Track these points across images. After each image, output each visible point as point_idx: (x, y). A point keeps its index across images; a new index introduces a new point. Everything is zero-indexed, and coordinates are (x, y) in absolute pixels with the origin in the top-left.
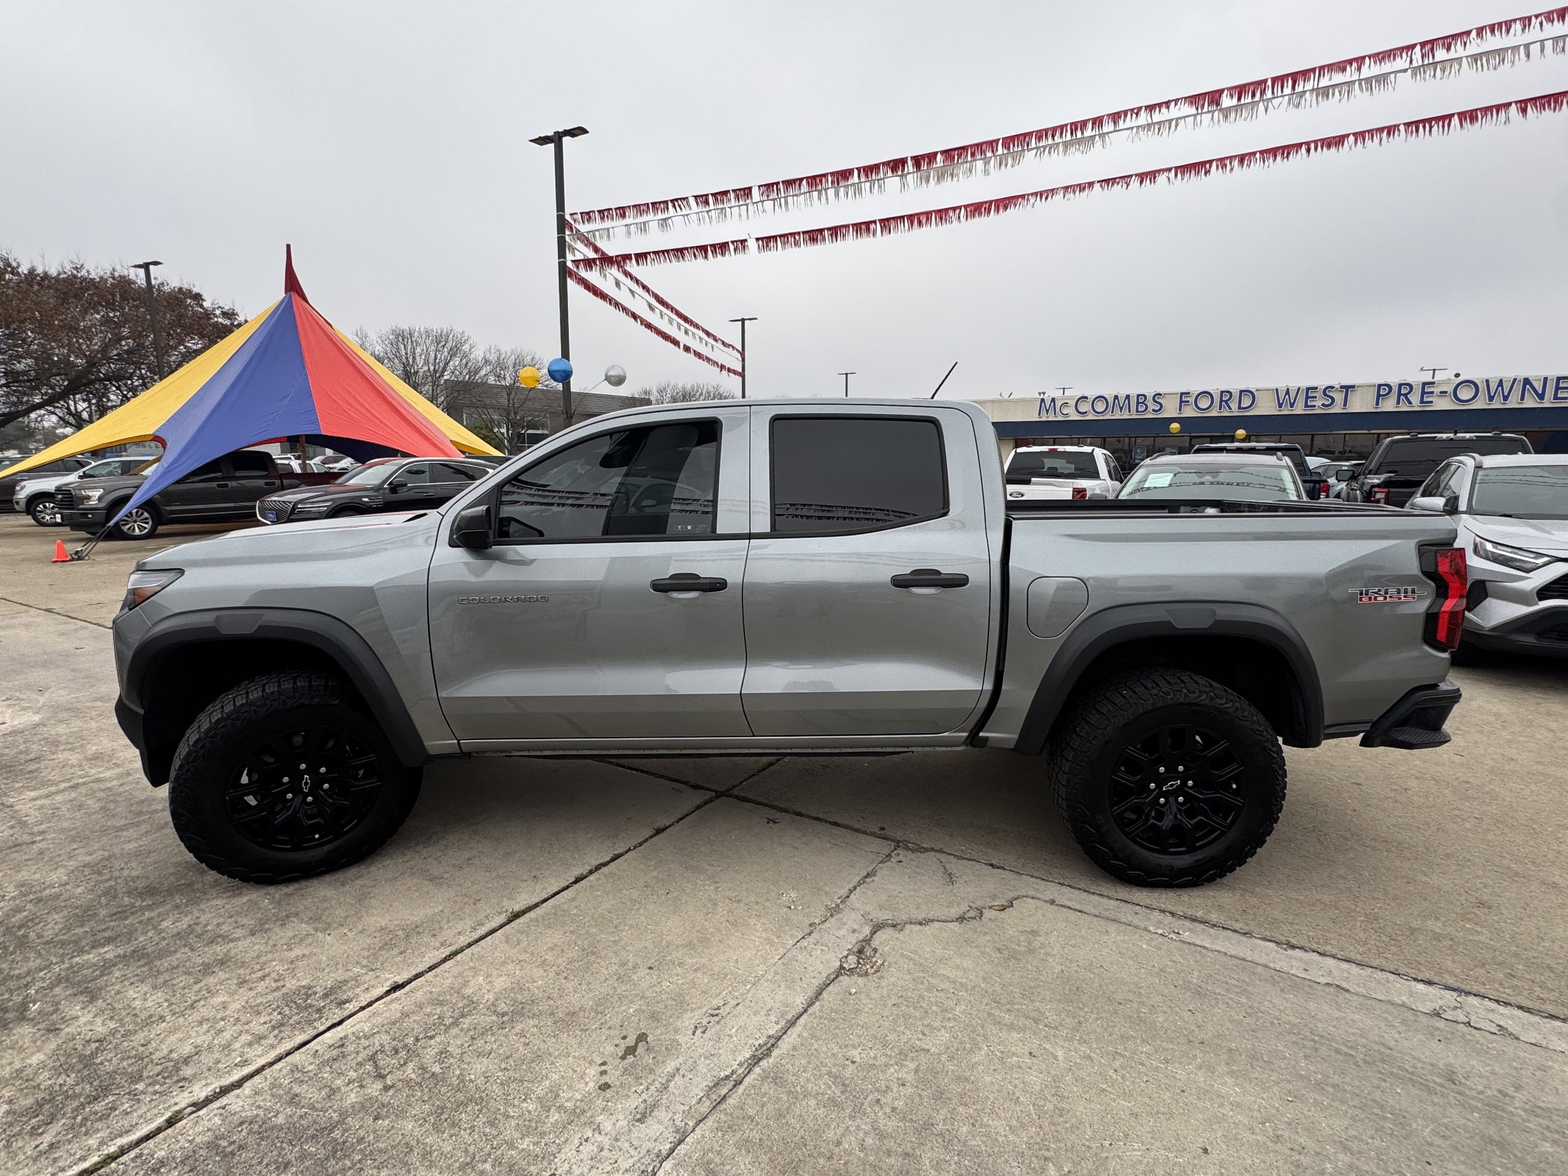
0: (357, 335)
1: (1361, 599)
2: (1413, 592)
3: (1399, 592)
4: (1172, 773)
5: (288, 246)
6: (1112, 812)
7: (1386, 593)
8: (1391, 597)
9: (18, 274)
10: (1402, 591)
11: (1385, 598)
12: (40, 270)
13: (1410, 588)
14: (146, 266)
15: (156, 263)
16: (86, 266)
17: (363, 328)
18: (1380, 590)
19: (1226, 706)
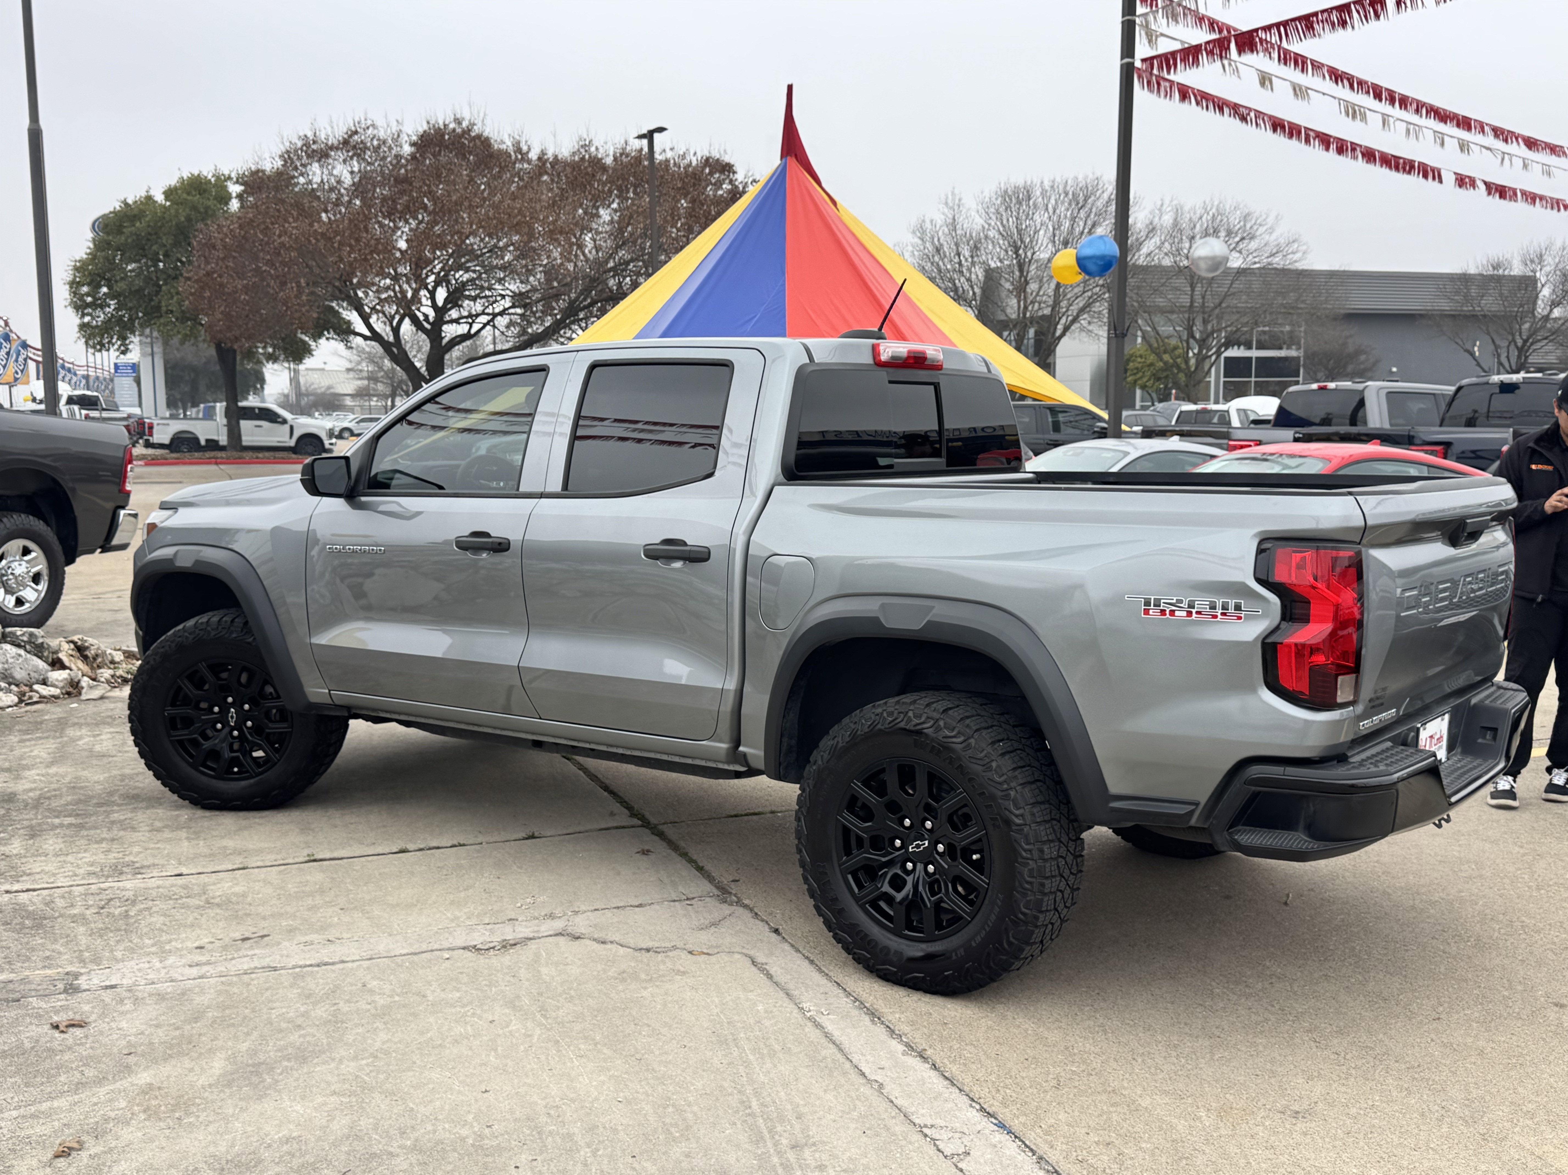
0: (946, 204)
1: (1146, 612)
2: (1238, 608)
3: (1213, 607)
4: (916, 831)
5: (790, 88)
6: (840, 866)
7: (1191, 605)
8: (1198, 613)
9: (529, 162)
10: (1219, 605)
11: (1189, 614)
12: (550, 155)
13: (1232, 604)
14: (649, 136)
15: (661, 130)
16: (596, 143)
17: (957, 191)
18: (1181, 601)
19: (954, 740)
